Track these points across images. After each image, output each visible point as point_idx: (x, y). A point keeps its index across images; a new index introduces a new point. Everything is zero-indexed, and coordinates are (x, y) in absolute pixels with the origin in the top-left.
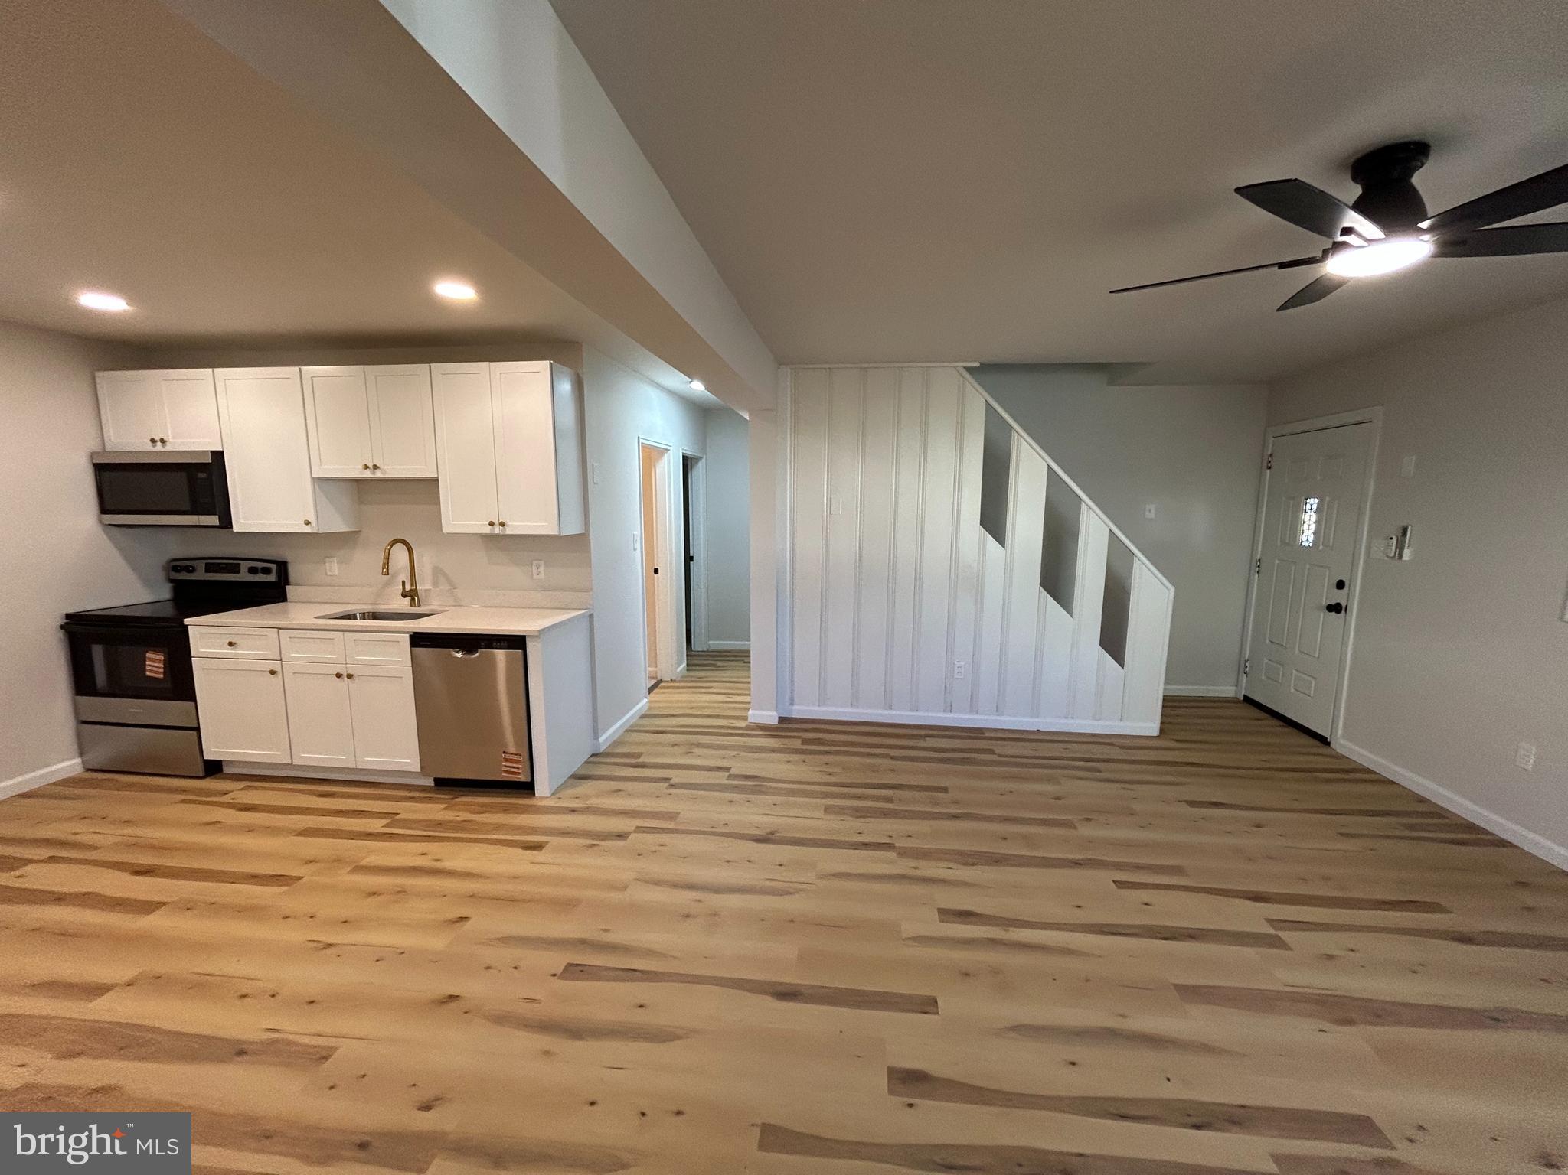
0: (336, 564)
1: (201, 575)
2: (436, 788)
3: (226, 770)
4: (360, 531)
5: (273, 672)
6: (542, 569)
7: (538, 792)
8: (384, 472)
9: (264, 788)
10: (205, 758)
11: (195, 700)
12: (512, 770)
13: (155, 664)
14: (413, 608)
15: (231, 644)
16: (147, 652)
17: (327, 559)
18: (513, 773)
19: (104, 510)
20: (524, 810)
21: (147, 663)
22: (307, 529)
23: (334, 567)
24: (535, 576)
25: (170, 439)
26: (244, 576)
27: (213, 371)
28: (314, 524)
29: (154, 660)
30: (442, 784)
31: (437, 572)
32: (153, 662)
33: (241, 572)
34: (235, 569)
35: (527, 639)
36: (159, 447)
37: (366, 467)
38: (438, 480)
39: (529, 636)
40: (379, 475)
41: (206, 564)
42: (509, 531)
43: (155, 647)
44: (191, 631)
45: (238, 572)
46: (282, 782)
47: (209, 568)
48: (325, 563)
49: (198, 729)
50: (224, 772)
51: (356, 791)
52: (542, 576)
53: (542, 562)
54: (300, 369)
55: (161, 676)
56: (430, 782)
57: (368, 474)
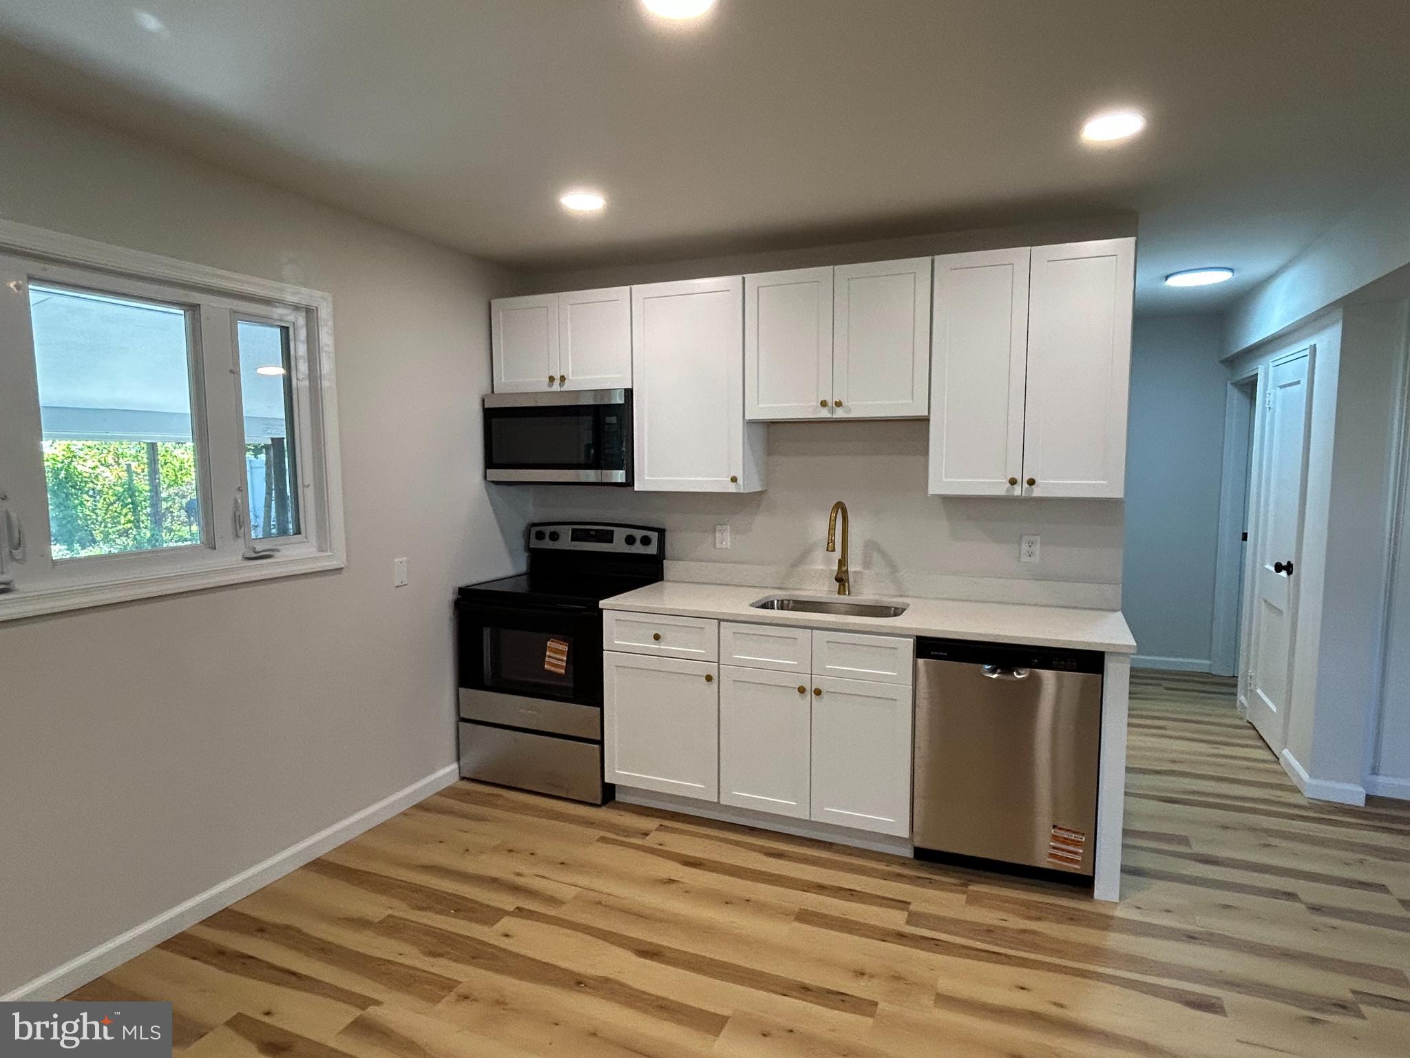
0: (728, 534)
1: (566, 543)
2: (917, 862)
3: (619, 797)
4: (766, 491)
5: (709, 678)
6: (1037, 548)
7: (1098, 893)
8: (849, 411)
9: (708, 837)
10: (606, 781)
11: (600, 704)
12: (1065, 854)
13: (556, 656)
14: (842, 596)
15: (657, 637)
16: (549, 640)
17: (719, 527)
18: (1067, 860)
19: (490, 462)
20: (1073, 918)
21: (547, 653)
22: (732, 488)
23: (725, 540)
24: (1025, 559)
25: (570, 376)
26: (618, 545)
27: (631, 289)
28: (740, 481)
29: (556, 651)
30: (924, 856)
31: (871, 546)
32: (555, 652)
33: (614, 541)
34: (607, 537)
35: (1106, 657)
36: (556, 387)
37: (824, 404)
38: (928, 420)
39: (1108, 652)
40: (840, 414)
41: (573, 530)
42: (1037, 492)
43: (560, 634)
44: (606, 616)
45: (611, 541)
46: (700, 825)
47: (577, 536)
48: (714, 531)
49: (601, 743)
50: (617, 799)
51: (802, 852)
52: (1036, 559)
53: (1038, 538)
54: (744, 278)
55: (563, 671)
56: (908, 853)
57: (824, 414)
